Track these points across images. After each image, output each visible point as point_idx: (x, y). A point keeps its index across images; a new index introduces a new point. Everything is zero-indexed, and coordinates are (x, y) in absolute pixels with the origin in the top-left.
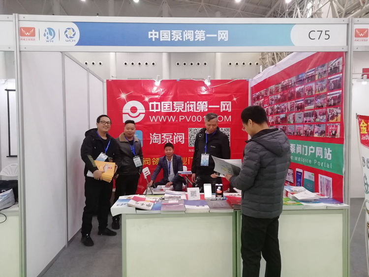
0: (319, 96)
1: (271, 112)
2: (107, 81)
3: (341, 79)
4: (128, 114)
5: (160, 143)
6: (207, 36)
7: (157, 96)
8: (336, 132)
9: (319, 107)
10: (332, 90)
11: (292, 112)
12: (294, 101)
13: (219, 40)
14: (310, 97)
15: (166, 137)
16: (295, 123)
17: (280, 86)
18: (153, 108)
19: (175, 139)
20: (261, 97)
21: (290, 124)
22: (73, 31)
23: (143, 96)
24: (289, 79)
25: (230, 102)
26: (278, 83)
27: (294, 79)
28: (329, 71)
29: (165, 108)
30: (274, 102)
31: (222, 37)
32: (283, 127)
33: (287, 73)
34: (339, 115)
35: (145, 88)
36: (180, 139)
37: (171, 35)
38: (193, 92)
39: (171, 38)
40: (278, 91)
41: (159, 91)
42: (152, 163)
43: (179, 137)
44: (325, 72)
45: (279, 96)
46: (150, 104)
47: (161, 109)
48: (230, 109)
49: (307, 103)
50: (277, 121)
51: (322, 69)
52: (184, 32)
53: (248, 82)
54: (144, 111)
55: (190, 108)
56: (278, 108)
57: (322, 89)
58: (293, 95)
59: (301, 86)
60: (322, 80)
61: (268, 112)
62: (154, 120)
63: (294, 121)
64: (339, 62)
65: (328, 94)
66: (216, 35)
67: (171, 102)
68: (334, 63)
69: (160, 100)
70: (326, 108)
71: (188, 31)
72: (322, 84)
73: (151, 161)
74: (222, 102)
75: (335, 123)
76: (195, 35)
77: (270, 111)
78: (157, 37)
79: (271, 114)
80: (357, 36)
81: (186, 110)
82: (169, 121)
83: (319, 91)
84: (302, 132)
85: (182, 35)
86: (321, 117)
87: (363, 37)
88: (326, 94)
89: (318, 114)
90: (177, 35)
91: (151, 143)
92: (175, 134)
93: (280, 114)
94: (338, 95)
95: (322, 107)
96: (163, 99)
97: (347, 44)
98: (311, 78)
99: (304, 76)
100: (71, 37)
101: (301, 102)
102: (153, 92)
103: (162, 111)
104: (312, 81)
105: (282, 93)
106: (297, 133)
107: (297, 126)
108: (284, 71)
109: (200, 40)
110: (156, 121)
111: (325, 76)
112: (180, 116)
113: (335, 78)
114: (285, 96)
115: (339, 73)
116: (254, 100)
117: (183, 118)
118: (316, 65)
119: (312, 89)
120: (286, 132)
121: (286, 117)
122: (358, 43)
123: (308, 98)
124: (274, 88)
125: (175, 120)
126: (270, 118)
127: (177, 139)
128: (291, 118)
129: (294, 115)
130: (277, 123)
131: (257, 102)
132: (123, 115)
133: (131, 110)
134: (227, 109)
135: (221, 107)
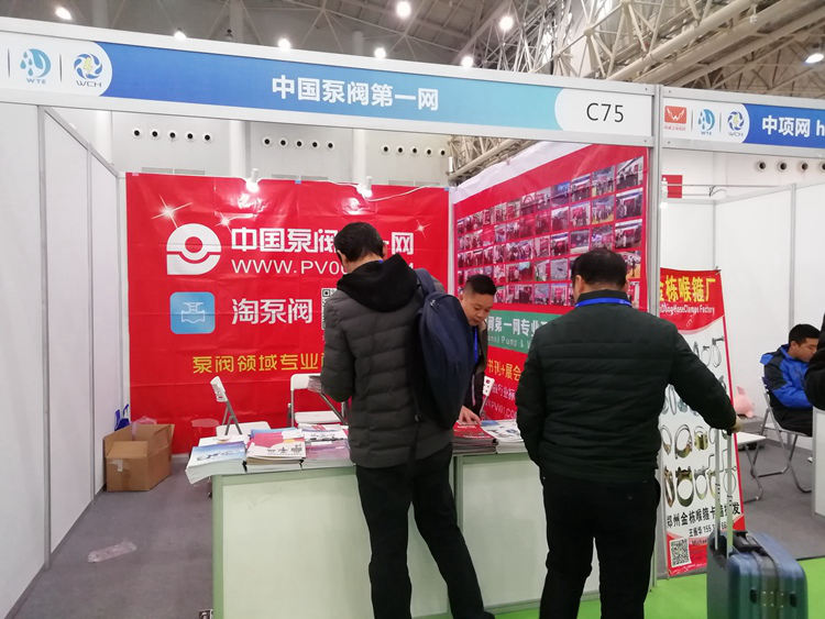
1: (498, 258)
2: (129, 175)
3: (642, 197)
4: (180, 254)
5: (256, 321)
6: (397, 96)
7: (249, 216)
10: (625, 219)
11: (547, 258)
12: (548, 237)
13: (420, 108)
14: (581, 229)
15: (270, 308)
16: (549, 280)
17: (518, 204)
18: (239, 242)
19: (290, 312)
20: (475, 226)
21: (539, 281)
22: (97, 62)
23: (216, 213)
24: (538, 193)
25: (411, 235)
26: (513, 197)
27: (547, 193)
28: (618, 182)
29: (268, 243)
30: (504, 236)
31: (425, 101)
32: (526, 288)
33: (532, 180)
34: (638, 266)
35: (223, 198)
36: (302, 314)
37: (322, 90)
38: (333, 211)
39: (322, 96)
40: (513, 215)
41: (254, 203)
42: (236, 366)
43: (301, 307)
44: (610, 182)
45: (516, 226)
46: (234, 232)
47: (258, 244)
48: (412, 249)
49: (575, 241)
50: (511, 276)
51: (605, 178)
52: (349, 86)
53: (447, 193)
54: (218, 249)
55: (325, 245)
56: (514, 250)
57: (605, 216)
58: (545, 224)
59: (563, 206)
60: (604, 198)
61: (492, 257)
62: (242, 270)
63: (548, 277)
64: (636, 166)
65: (617, 225)
66: (414, 98)
67: (282, 230)
68: (627, 166)
69: (257, 224)
71: (358, 84)
72: (604, 206)
73: (236, 362)
74: (394, 234)
76: (371, 93)
77: (496, 254)
78: (292, 90)
79: (500, 262)
80: (668, 119)
81: (316, 247)
83: (598, 219)
84: (564, 297)
85: (345, 90)
87: (678, 122)
88: (612, 224)
90: (333, 91)
91: (234, 322)
92: (292, 301)
93: (519, 262)
94: (635, 227)
96: (262, 221)
97: (653, 134)
98: (584, 193)
99: (568, 188)
100: (90, 76)
101: (562, 238)
102: (241, 206)
103: (262, 249)
104: (584, 200)
105: (522, 219)
106: (555, 300)
107: (554, 287)
108: (526, 176)
109: (382, 105)
110: (247, 271)
111: (610, 191)
112: (303, 262)
113: (630, 194)
114: (530, 227)
115: (637, 187)
116: (460, 232)
117: (309, 265)
118: (592, 169)
119: (584, 214)
120: (531, 298)
121: (531, 268)
122: (670, 133)
123: (578, 232)
124: (505, 208)
125: (291, 271)
126: (497, 269)
127: (296, 312)
128: (541, 271)
129: (548, 265)
130: (512, 280)
131: (467, 236)
132: (168, 256)
133: (186, 244)
134: (406, 249)
135: (393, 245)
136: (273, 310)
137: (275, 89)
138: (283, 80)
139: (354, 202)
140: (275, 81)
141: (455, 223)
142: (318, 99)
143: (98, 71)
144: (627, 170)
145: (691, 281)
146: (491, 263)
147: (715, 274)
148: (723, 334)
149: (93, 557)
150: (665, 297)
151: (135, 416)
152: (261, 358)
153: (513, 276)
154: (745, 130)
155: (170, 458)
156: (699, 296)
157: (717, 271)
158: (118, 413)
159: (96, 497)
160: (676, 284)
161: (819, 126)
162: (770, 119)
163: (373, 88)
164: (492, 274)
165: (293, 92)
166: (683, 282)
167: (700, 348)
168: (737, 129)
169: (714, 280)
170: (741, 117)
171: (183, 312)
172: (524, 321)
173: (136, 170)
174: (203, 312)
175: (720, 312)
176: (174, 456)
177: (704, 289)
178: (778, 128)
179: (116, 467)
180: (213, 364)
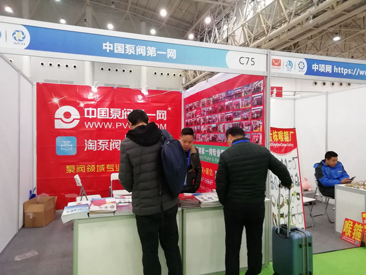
0: (244, 110)
1: (203, 122)
2: (38, 84)
3: (263, 97)
4: (61, 119)
5: (95, 150)
6: (158, 52)
7: (93, 103)
8: (259, 140)
9: (245, 119)
10: (255, 106)
11: (223, 123)
12: (224, 113)
13: (168, 57)
14: (238, 110)
15: (102, 143)
17: (211, 99)
18: (88, 114)
19: (111, 145)
20: (193, 108)
21: (220, 132)
22: (23, 34)
23: (78, 101)
24: (220, 94)
25: (165, 111)
26: (209, 97)
27: (224, 94)
28: (253, 90)
29: (101, 114)
30: (205, 113)
31: (170, 54)
32: (215, 135)
33: (217, 89)
34: (261, 126)
35: (81, 94)
36: (116, 146)
37: (125, 49)
38: (131, 101)
39: (125, 51)
40: (209, 104)
41: (95, 97)
42: (86, 170)
43: (116, 143)
44: (250, 90)
45: (210, 109)
46: (86, 110)
47: (97, 115)
48: (166, 118)
49: (235, 115)
50: (208, 130)
51: (247, 88)
52: (137, 47)
53: (181, 93)
54: (79, 117)
56: (210, 119)
57: (247, 105)
58: (223, 108)
59: (230, 100)
60: (247, 97)
61: (200, 122)
62: (89, 126)
63: (224, 130)
64: (260, 84)
65: (253, 109)
66: (165, 53)
67: (108, 109)
68: (257, 84)
69: (96, 106)
70: (251, 120)
71: (141, 47)
72: (247, 100)
73: (86, 168)
74: (158, 111)
75: (258, 132)
76: (147, 51)
77: (202, 120)
79: (204, 124)
80: (273, 64)
81: (123, 117)
82: (106, 127)
83: (245, 106)
85: (135, 49)
86: (247, 128)
87: (278, 65)
88: (250, 108)
89: (244, 125)
90: (130, 49)
91: (86, 150)
92: (112, 140)
93: (211, 124)
94: (260, 110)
95: (247, 119)
96: (99, 105)
97: (267, 71)
98: (239, 95)
99: (232, 92)
100: (20, 40)
101: (230, 114)
102: (89, 98)
103: (99, 117)
104: (239, 97)
105: (213, 106)
108: (215, 87)
109: (151, 56)
110: (91, 127)
111: (250, 94)
112: (117, 123)
113: (258, 96)
114: (216, 109)
115: (261, 93)
116: (187, 111)
117: (120, 124)
118: (242, 85)
119: (239, 104)
120: (217, 140)
121: (217, 127)
122: (274, 70)
123: (236, 112)
124: (206, 101)
125: (112, 127)
126: (202, 127)
127: (113, 145)
128: (221, 128)
129: (224, 125)
130: (209, 132)
131: (190, 112)
132: (55, 120)
133: (64, 115)
134: (163, 118)
135: (158, 116)
136: (102, 144)
137: (104, 48)
138: (108, 44)
139: (140, 97)
140: (104, 44)
141: (185, 107)
142: (123, 53)
143: (24, 38)
144: (256, 85)
145: (283, 133)
146: (200, 124)
147: (294, 130)
148: (297, 156)
149: (17, 259)
150: (273, 140)
151: (39, 193)
152: (98, 166)
153: (209, 130)
154: (305, 69)
155: (55, 212)
156: (287, 139)
157: (294, 129)
158: (31, 192)
159: (19, 230)
160: (277, 134)
161: (335, 69)
162: (315, 65)
163: (147, 48)
164: (200, 129)
165: (112, 49)
166: (280, 133)
167: (288, 162)
168: (302, 69)
169: (293, 132)
170: (304, 64)
171: (62, 146)
172: (214, 149)
173: (41, 81)
174: (71, 145)
175: (296, 146)
176: (57, 211)
177: (289, 136)
178: (319, 69)
179: (29, 216)
180: (76, 169)
